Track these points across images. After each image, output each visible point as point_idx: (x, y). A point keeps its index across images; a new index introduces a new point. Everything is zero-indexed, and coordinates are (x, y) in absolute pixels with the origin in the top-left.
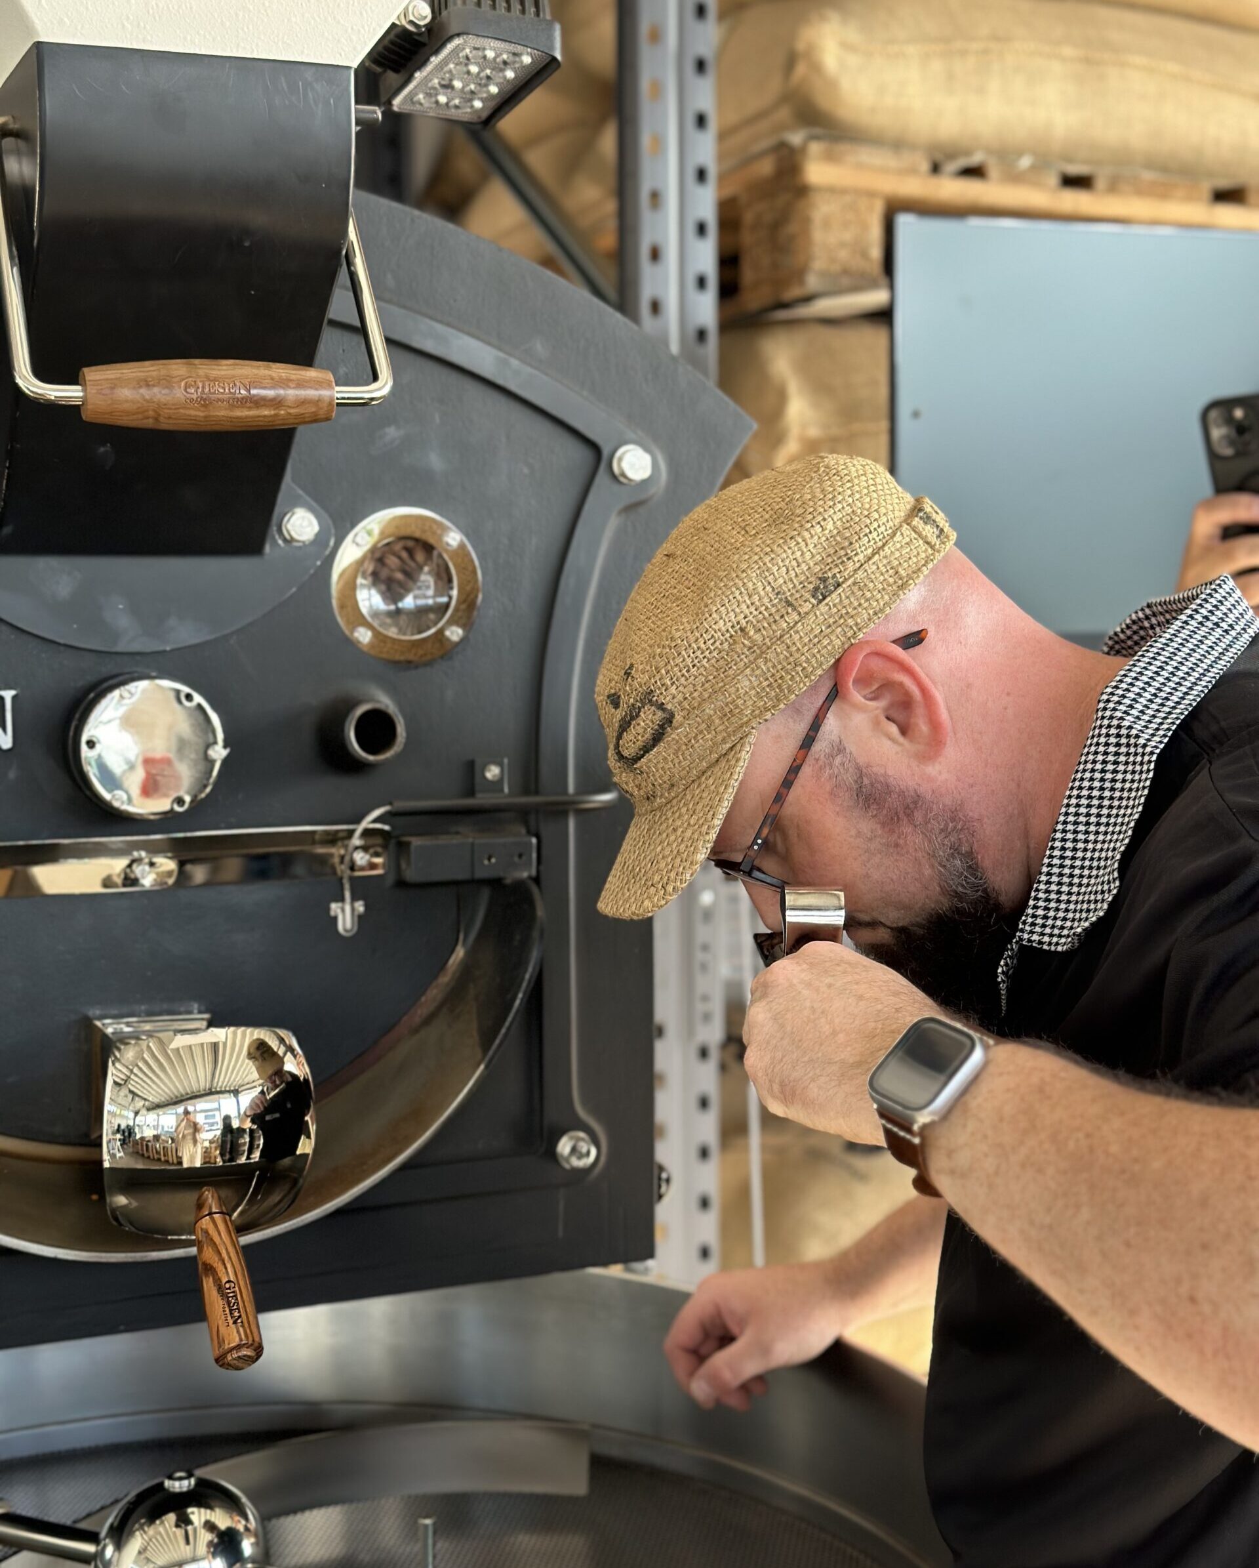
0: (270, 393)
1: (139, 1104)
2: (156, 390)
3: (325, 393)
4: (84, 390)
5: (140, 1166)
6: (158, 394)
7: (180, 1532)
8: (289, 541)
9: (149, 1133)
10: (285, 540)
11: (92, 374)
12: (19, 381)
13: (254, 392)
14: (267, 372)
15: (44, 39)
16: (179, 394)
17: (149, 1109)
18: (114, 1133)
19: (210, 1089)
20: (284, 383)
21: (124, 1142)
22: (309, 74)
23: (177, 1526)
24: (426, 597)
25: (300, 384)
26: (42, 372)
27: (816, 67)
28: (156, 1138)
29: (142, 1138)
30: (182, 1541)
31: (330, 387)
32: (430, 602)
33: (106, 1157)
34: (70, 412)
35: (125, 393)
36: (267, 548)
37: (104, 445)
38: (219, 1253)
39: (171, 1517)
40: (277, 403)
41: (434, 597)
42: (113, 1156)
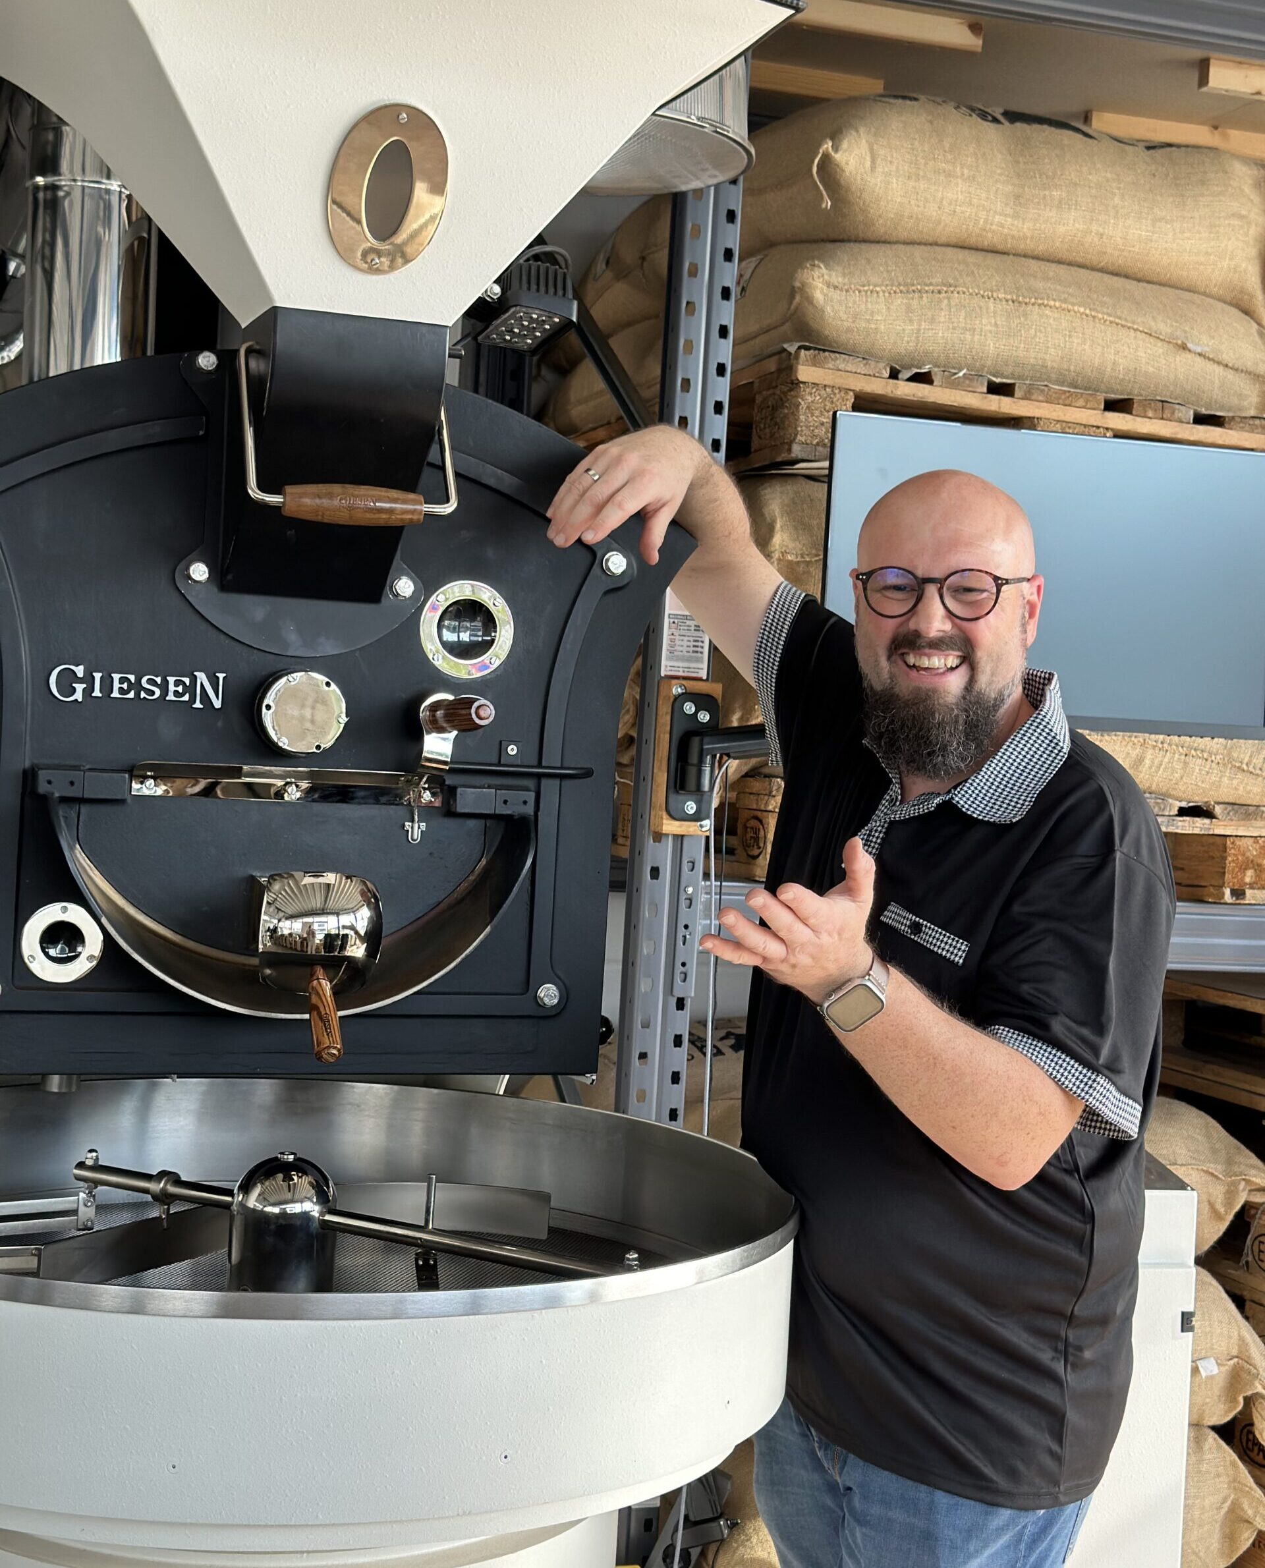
0: (387, 505)
1: (281, 914)
2: (324, 501)
3: (418, 507)
4: (284, 498)
5: (280, 951)
6: (325, 502)
7: (285, 1184)
8: (397, 595)
9: (286, 932)
10: (394, 595)
11: (289, 489)
12: (250, 491)
13: (377, 504)
14: (386, 494)
15: (278, 305)
16: (336, 502)
17: (287, 919)
18: (266, 932)
19: (323, 910)
20: (395, 501)
21: (271, 937)
22: (424, 329)
23: (283, 1181)
24: (477, 636)
25: (404, 502)
26: (262, 487)
27: (809, 300)
28: (291, 935)
29: (283, 935)
30: (286, 1189)
31: (421, 504)
32: (480, 639)
33: (261, 946)
34: (276, 509)
35: (307, 501)
36: (383, 599)
37: (290, 530)
38: (321, 999)
39: (280, 1176)
40: (391, 511)
41: (482, 636)
42: (265, 945)
